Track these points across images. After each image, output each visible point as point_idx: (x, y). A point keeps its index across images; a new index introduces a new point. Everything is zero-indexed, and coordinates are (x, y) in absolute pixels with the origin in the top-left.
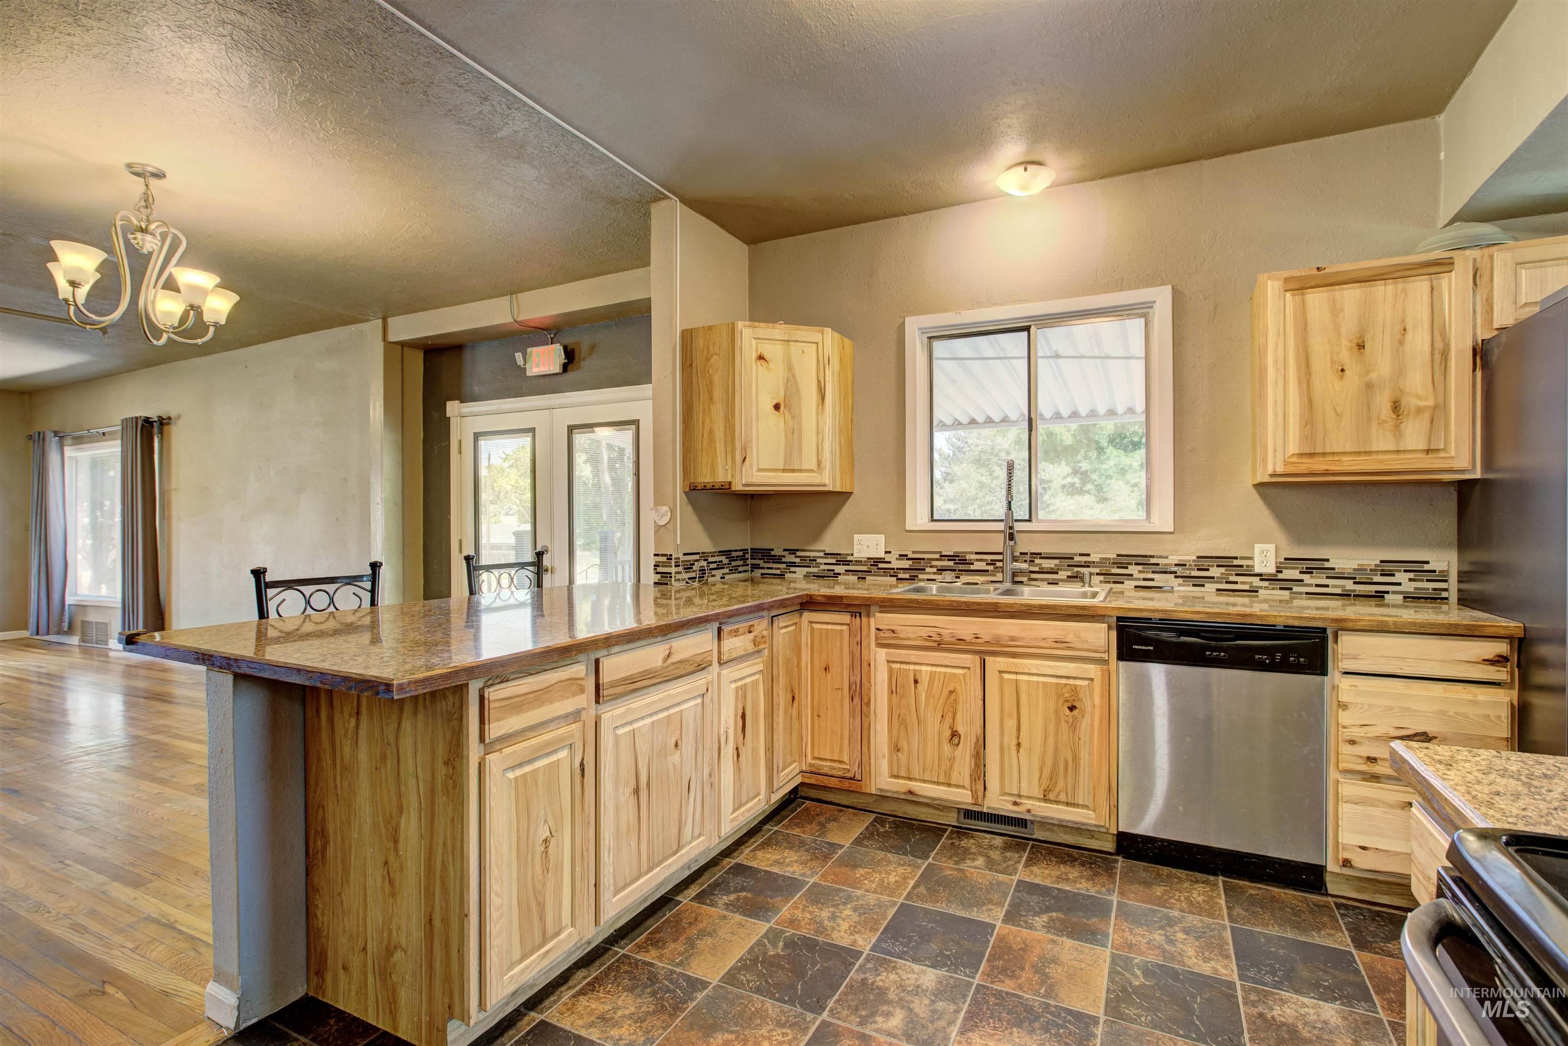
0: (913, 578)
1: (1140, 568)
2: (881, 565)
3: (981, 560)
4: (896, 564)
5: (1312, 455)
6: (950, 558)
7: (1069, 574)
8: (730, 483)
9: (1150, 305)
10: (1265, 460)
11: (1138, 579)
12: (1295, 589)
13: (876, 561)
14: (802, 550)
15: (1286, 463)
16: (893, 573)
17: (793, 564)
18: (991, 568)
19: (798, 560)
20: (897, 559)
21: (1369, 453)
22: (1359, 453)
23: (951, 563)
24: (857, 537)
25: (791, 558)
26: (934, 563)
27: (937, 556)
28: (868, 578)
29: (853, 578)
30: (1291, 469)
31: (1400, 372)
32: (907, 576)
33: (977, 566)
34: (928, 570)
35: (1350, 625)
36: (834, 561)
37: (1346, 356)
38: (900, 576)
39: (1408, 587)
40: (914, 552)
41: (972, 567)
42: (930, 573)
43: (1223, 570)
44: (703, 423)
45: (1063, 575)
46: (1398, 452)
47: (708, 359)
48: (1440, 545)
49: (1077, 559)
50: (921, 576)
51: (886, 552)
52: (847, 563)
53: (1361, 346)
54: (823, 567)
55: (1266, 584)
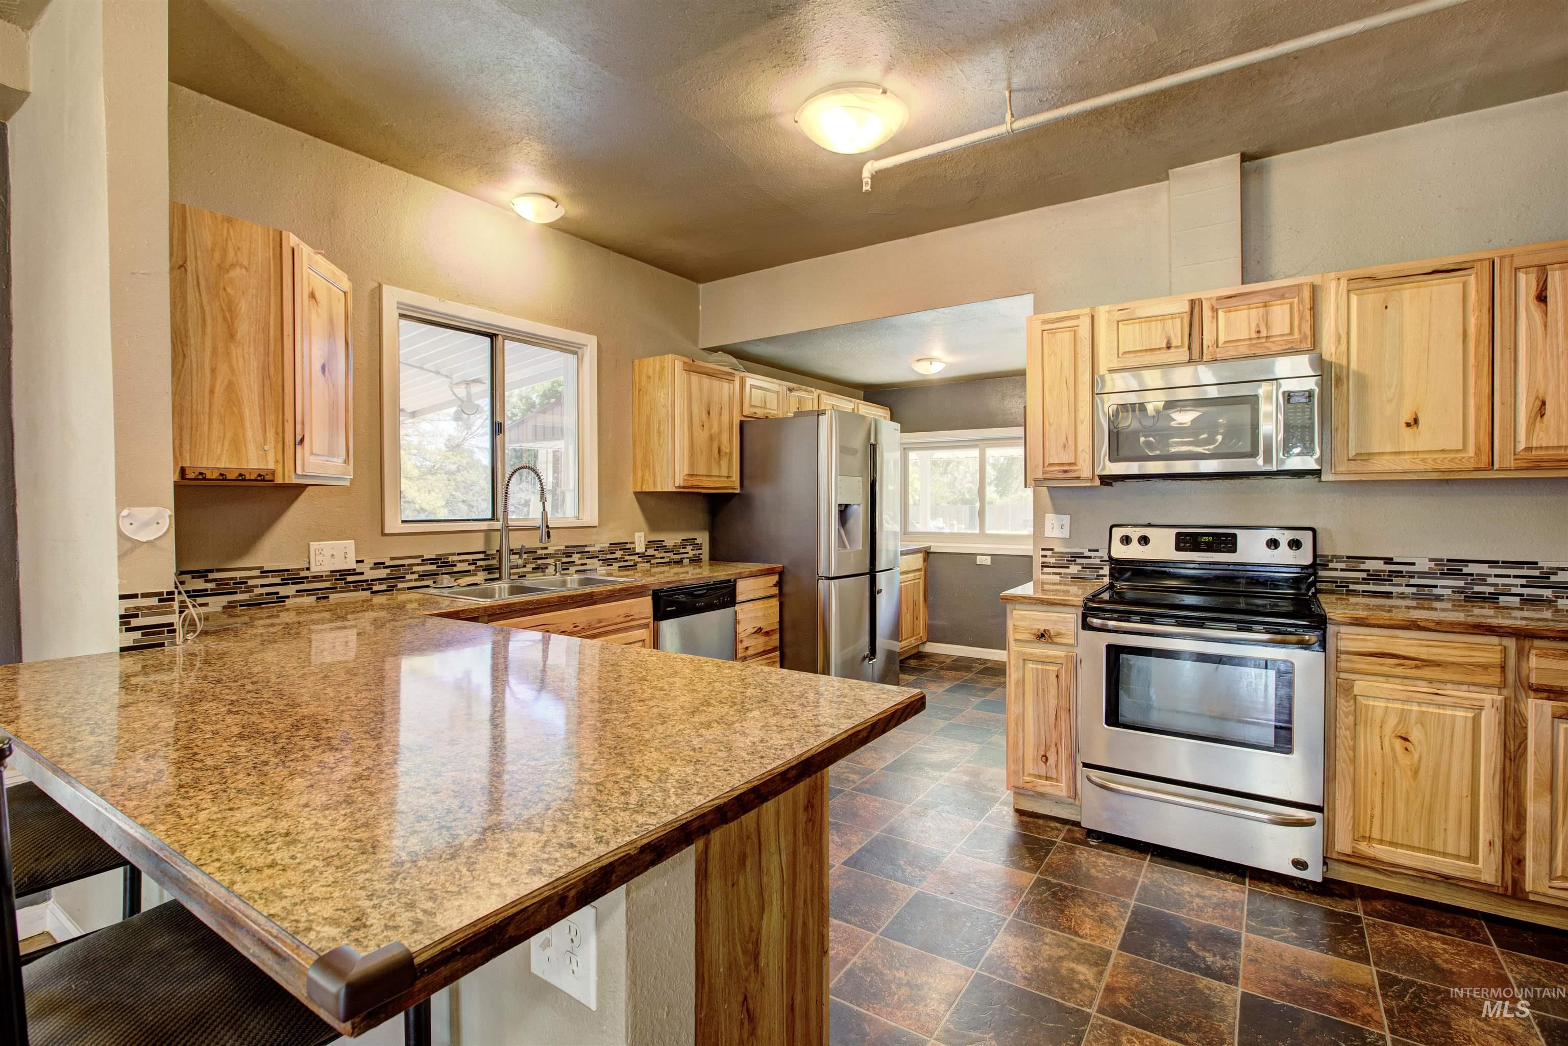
0: (391, 589)
1: (579, 555)
2: (350, 579)
3: (463, 561)
4: (370, 575)
5: (692, 475)
6: (432, 561)
7: (534, 566)
8: (273, 473)
9: (581, 346)
10: (674, 477)
11: (578, 565)
12: (653, 561)
13: (343, 574)
14: (219, 570)
15: (685, 480)
16: (367, 585)
17: (203, 593)
18: (472, 568)
19: (210, 586)
20: (371, 568)
21: (710, 476)
22: (707, 476)
23: (434, 567)
24: (314, 545)
25: (199, 584)
26: (415, 569)
27: (419, 561)
28: (332, 596)
29: (310, 600)
30: (686, 484)
31: (720, 432)
32: (384, 587)
33: (461, 567)
34: (408, 577)
35: (743, 575)
36: (278, 580)
37: (704, 416)
38: (375, 588)
39: (691, 553)
40: (392, 559)
41: (455, 569)
42: (411, 581)
43: (621, 552)
44: (213, 371)
45: (529, 567)
46: (719, 476)
47: (223, 268)
48: (701, 529)
49: (540, 552)
50: (400, 586)
51: (358, 562)
52: (301, 580)
53: (709, 413)
54: (258, 591)
55: (640, 560)
